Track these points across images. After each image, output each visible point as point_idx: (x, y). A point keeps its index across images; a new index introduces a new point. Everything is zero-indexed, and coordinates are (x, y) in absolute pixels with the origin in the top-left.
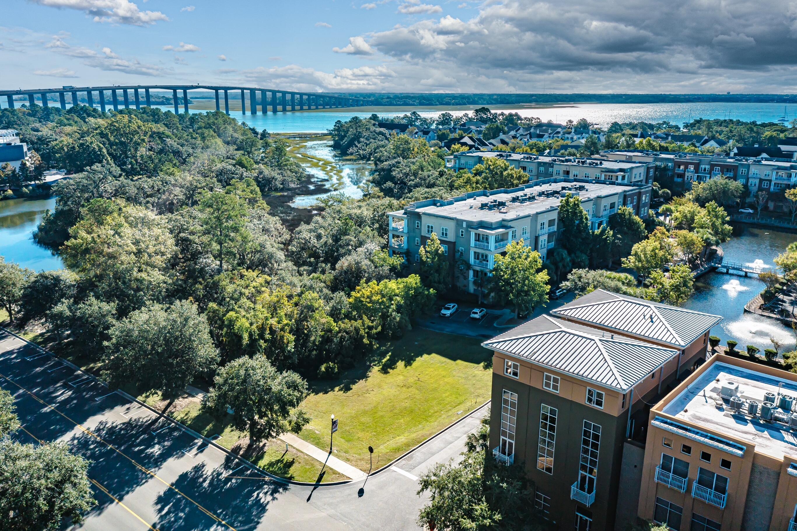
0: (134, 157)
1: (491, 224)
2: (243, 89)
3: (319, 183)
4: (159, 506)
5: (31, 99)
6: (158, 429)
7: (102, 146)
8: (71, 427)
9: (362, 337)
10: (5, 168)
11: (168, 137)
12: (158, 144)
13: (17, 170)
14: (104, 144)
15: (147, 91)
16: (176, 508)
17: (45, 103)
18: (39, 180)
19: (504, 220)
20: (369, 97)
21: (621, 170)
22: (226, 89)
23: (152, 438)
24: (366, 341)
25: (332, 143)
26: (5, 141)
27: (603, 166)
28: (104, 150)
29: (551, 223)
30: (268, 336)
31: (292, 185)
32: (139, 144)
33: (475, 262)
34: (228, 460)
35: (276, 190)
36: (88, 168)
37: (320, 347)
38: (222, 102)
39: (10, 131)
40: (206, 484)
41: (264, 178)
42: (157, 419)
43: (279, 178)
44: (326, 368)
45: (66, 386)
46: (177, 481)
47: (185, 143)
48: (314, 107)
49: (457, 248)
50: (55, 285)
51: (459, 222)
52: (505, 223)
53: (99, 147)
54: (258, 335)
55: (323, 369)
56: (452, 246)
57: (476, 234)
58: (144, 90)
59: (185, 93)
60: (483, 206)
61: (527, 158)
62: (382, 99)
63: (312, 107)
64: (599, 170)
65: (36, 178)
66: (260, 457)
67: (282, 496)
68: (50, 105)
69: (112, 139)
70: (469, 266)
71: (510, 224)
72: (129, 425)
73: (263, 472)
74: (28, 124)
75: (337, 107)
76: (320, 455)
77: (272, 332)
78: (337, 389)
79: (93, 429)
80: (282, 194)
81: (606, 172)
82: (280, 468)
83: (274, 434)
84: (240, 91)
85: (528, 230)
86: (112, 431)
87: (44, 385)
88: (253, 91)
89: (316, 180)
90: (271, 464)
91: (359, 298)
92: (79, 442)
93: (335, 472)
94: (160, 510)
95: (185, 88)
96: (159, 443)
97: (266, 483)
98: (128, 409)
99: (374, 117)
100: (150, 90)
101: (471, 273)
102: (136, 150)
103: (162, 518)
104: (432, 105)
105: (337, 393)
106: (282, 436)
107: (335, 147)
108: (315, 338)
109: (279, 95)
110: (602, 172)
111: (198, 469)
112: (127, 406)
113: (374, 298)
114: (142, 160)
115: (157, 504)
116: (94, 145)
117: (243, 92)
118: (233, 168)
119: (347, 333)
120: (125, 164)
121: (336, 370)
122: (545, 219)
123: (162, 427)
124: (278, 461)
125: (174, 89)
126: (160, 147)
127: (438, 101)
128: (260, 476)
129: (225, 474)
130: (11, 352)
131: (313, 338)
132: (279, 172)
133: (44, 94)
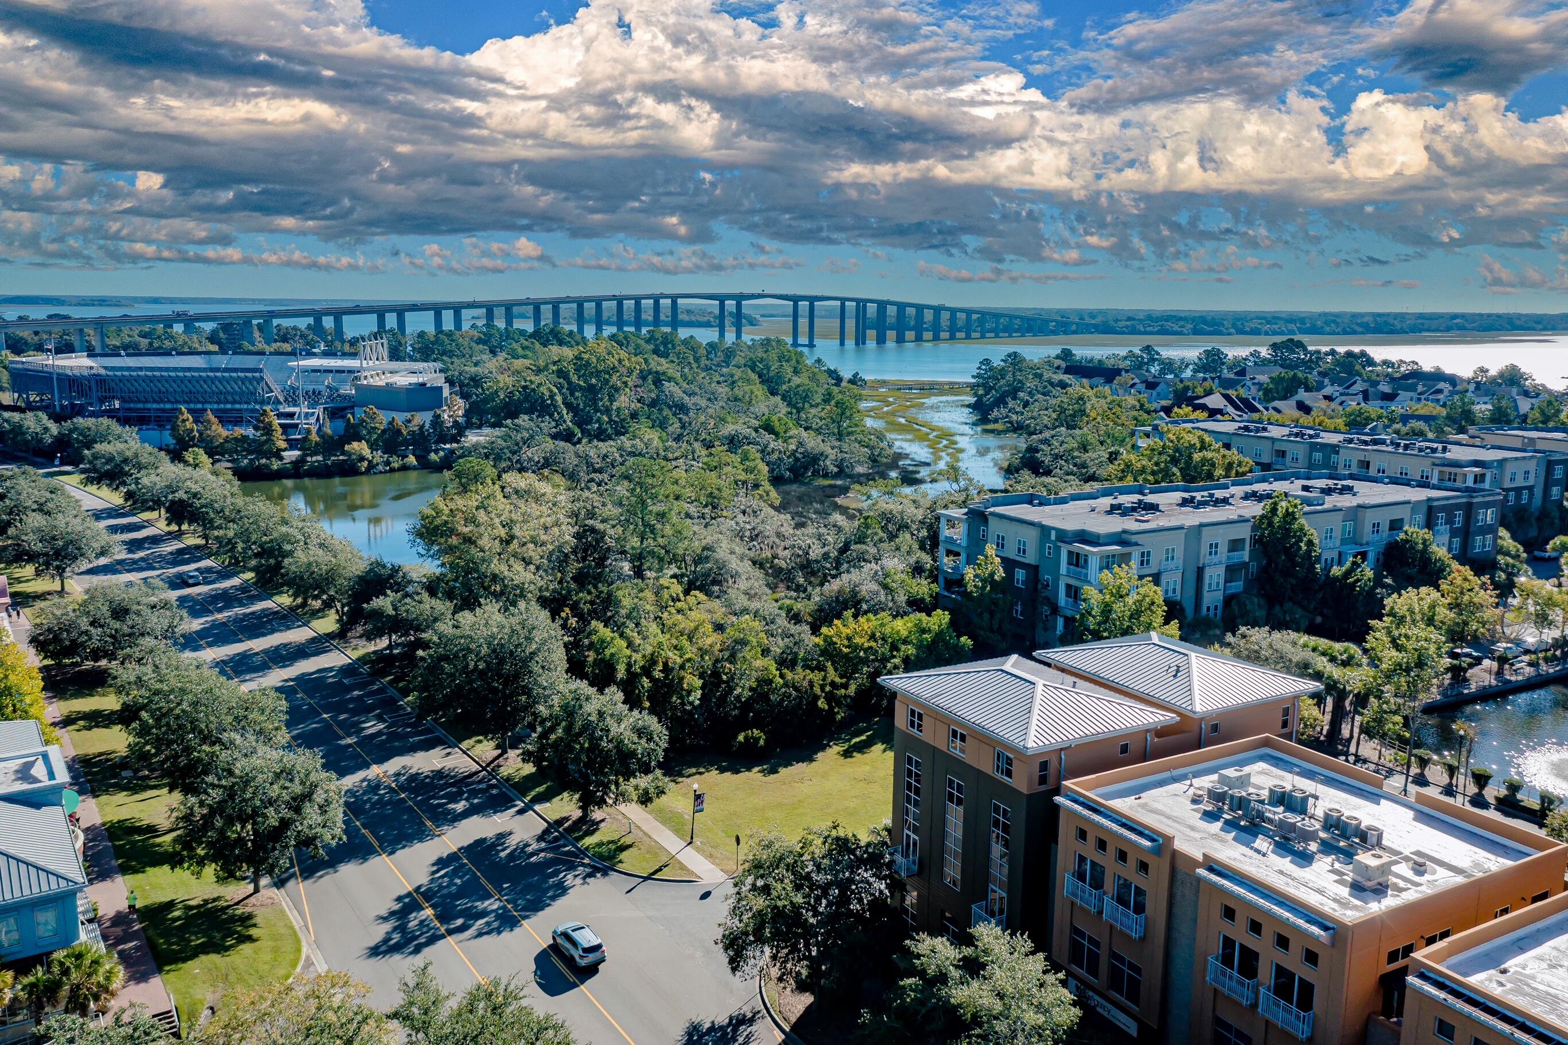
0: (607, 411)
1: (1098, 536)
2: (843, 300)
3: (911, 468)
4: (435, 868)
5: (490, 316)
6: (473, 783)
7: (555, 390)
8: (367, 766)
9: (816, 698)
10: (409, 421)
11: (670, 379)
12: (650, 391)
13: (427, 426)
14: (560, 388)
15: (674, 303)
16: (454, 874)
17: (509, 323)
18: (458, 442)
19: (1124, 532)
20: (1093, 317)
21: (1476, 463)
22: (812, 300)
23: (460, 793)
24: (822, 704)
25: (972, 400)
26: (421, 380)
27: (1448, 455)
28: (559, 398)
29: (1235, 545)
30: (657, 674)
31: (860, 469)
32: (617, 390)
33: (1067, 602)
34: (546, 832)
35: (826, 476)
36: (509, 421)
37: (746, 706)
38: (803, 322)
39: (431, 364)
40: (503, 854)
41: (805, 454)
42: (477, 773)
43: (832, 454)
44: (746, 738)
45: (380, 718)
46: (470, 846)
47: (697, 390)
48: (978, 335)
49: (1040, 577)
50: (391, 576)
51: (1044, 530)
52: (1125, 536)
53: (551, 391)
54: (642, 668)
55: (741, 738)
56: (1033, 570)
57: (1070, 553)
58: (669, 301)
59: (739, 306)
60: (1114, 509)
61: (1297, 435)
62: (1117, 321)
63: (974, 335)
64: (1429, 461)
65: (454, 439)
66: (590, 833)
67: (597, 883)
68: (518, 324)
69: (574, 379)
70: (1055, 610)
71: (1134, 538)
72: (439, 774)
73: (583, 852)
74: (471, 356)
75: (1023, 336)
76: (671, 842)
77: (666, 669)
78: (756, 769)
79: (391, 772)
80: (832, 482)
81: (1444, 465)
82: (610, 850)
83: (610, 802)
84: (839, 303)
85: (1179, 554)
86: (414, 777)
87: (354, 712)
88: (861, 304)
89: (908, 462)
90: (600, 844)
91: (831, 637)
92: (369, 785)
93: (683, 867)
94: (434, 873)
95: (740, 298)
96: (467, 799)
97: (583, 865)
98: (449, 754)
99: (1066, 354)
100: (680, 301)
101: (1060, 622)
102: (612, 399)
103: (432, 881)
104: (1220, 333)
105: (754, 776)
106: (622, 807)
107: (975, 407)
108: (742, 690)
109: (911, 311)
110: (1434, 464)
111: (502, 837)
112: (449, 750)
113: (857, 640)
114: (618, 416)
115: (433, 865)
116: (543, 389)
117: (843, 306)
118: (754, 434)
119: (796, 689)
120: (589, 421)
121: (762, 742)
122: (1223, 538)
123: (480, 782)
124: (612, 842)
125: (722, 299)
126: (653, 395)
127: (1234, 325)
128: (577, 857)
129: (534, 846)
130: (331, 669)
131: (739, 690)
132: (837, 444)
133: (509, 308)
